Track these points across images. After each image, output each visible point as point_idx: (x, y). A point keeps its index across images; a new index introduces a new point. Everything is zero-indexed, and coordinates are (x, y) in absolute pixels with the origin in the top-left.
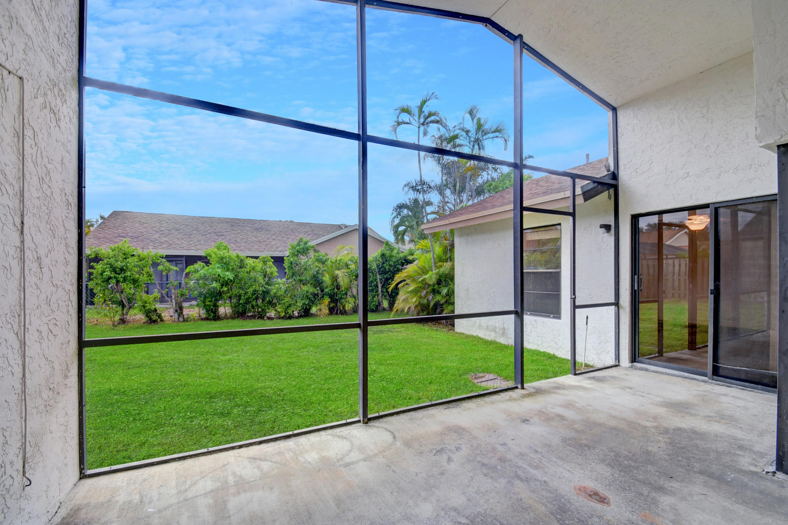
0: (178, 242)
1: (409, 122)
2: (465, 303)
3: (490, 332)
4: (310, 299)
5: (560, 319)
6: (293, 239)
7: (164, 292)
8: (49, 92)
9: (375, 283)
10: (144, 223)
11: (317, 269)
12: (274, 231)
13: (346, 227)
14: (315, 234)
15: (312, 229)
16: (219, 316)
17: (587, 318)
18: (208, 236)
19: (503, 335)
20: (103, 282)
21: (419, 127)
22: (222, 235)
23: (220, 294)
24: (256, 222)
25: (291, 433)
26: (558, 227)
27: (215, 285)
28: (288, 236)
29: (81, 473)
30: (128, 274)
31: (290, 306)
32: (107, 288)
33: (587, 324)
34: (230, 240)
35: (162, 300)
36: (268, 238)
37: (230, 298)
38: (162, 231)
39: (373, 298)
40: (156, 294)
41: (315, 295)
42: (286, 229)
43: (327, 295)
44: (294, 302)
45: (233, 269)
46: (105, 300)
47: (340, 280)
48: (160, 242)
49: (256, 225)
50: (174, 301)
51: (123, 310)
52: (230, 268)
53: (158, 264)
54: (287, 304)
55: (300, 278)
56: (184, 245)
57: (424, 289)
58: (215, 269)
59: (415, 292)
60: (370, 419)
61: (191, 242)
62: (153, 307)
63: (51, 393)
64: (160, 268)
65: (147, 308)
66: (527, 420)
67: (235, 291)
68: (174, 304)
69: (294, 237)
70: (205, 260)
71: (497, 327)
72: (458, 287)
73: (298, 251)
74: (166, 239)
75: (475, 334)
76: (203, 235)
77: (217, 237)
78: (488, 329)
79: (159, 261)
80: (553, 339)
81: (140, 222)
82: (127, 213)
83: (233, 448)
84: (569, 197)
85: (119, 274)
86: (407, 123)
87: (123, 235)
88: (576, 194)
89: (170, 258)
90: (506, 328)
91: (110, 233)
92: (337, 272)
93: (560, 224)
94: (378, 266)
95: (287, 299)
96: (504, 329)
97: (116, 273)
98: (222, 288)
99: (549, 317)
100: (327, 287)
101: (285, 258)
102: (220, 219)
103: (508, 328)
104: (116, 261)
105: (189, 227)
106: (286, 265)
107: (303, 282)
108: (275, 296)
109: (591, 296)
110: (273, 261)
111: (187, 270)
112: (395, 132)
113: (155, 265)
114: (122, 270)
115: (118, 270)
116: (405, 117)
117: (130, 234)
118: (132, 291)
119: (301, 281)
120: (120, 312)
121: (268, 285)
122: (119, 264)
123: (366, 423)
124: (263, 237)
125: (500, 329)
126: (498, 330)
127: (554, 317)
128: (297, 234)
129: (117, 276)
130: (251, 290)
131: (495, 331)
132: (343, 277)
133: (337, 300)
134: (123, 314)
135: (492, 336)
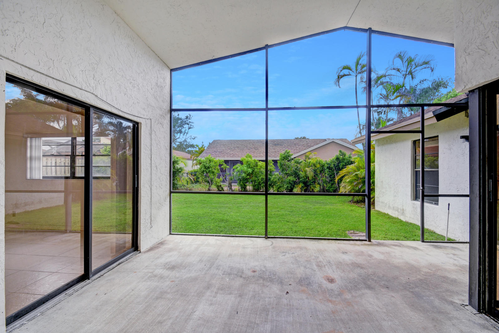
0: (237, 154)
1: (348, 74)
2: (381, 191)
3: (395, 211)
4: (291, 184)
5: (438, 205)
6: (294, 149)
7: (224, 178)
8: (160, 119)
9: (333, 176)
10: (225, 145)
11: (296, 167)
12: (285, 145)
13: (329, 139)
14: (309, 146)
15: (307, 143)
16: (246, 190)
17: (449, 205)
18: (251, 150)
19: (403, 214)
20: (202, 172)
21: (356, 76)
22: (257, 149)
23: (247, 179)
24: (276, 141)
25: (235, 235)
26: (436, 138)
27: (244, 175)
28: (292, 148)
29: (170, 233)
30: (210, 169)
31: (281, 187)
32: (203, 175)
33: (449, 210)
34: (261, 151)
35: (223, 181)
36: (281, 150)
37: (252, 181)
38: (231, 148)
39: (332, 185)
40: (221, 179)
41: (295, 183)
42: (291, 144)
43: (302, 182)
44: (282, 185)
45: (252, 167)
46: (202, 181)
47: (308, 173)
48: (230, 154)
49: (275, 143)
50: (228, 182)
51: (209, 185)
52: (251, 167)
53: (222, 165)
54: (278, 186)
55: (286, 172)
56: (240, 155)
57: (357, 180)
58: (244, 168)
59: (351, 182)
60: (269, 238)
61: (243, 153)
62: (219, 184)
63: (160, 205)
64: (222, 167)
65: (217, 185)
66: (346, 253)
67: (254, 178)
68: (228, 183)
69: (295, 148)
70: (241, 163)
71: (399, 208)
72: (377, 180)
73: (284, 158)
74: (233, 152)
75: (386, 213)
76: (248, 149)
77: (255, 150)
78: (394, 209)
79: (222, 164)
80: (433, 220)
81: (223, 144)
82: (218, 141)
83: (213, 236)
84: (420, 121)
85: (207, 169)
86: (348, 75)
87: (216, 151)
88: (425, 118)
89: (226, 162)
90: (404, 209)
91: (211, 150)
92: (307, 169)
93: (438, 136)
94: (334, 165)
95: (279, 184)
96: (403, 210)
97: (206, 169)
98: (247, 176)
99: (432, 203)
100: (301, 178)
101: (278, 161)
102: (258, 140)
103: (406, 210)
104: (207, 164)
105: (243, 146)
106: (279, 165)
107: (288, 175)
108: (272, 182)
109: (458, 189)
110: (273, 163)
111: (234, 168)
112: (339, 82)
113: (220, 165)
114: (209, 168)
115: (207, 167)
116: (346, 72)
117: (218, 151)
118: (213, 177)
119: (287, 174)
120: (208, 186)
121: (270, 176)
122: (207, 165)
123: (267, 238)
124: (278, 149)
125: (401, 210)
126: (399, 210)
127: (435, 203)
128: (297, 146)
129: (206, 170)
130: (260, 178)
131: (398, 211)
132: (310, 172)
133: (308, 186)
134: (209, 187)
135: (396, 214)
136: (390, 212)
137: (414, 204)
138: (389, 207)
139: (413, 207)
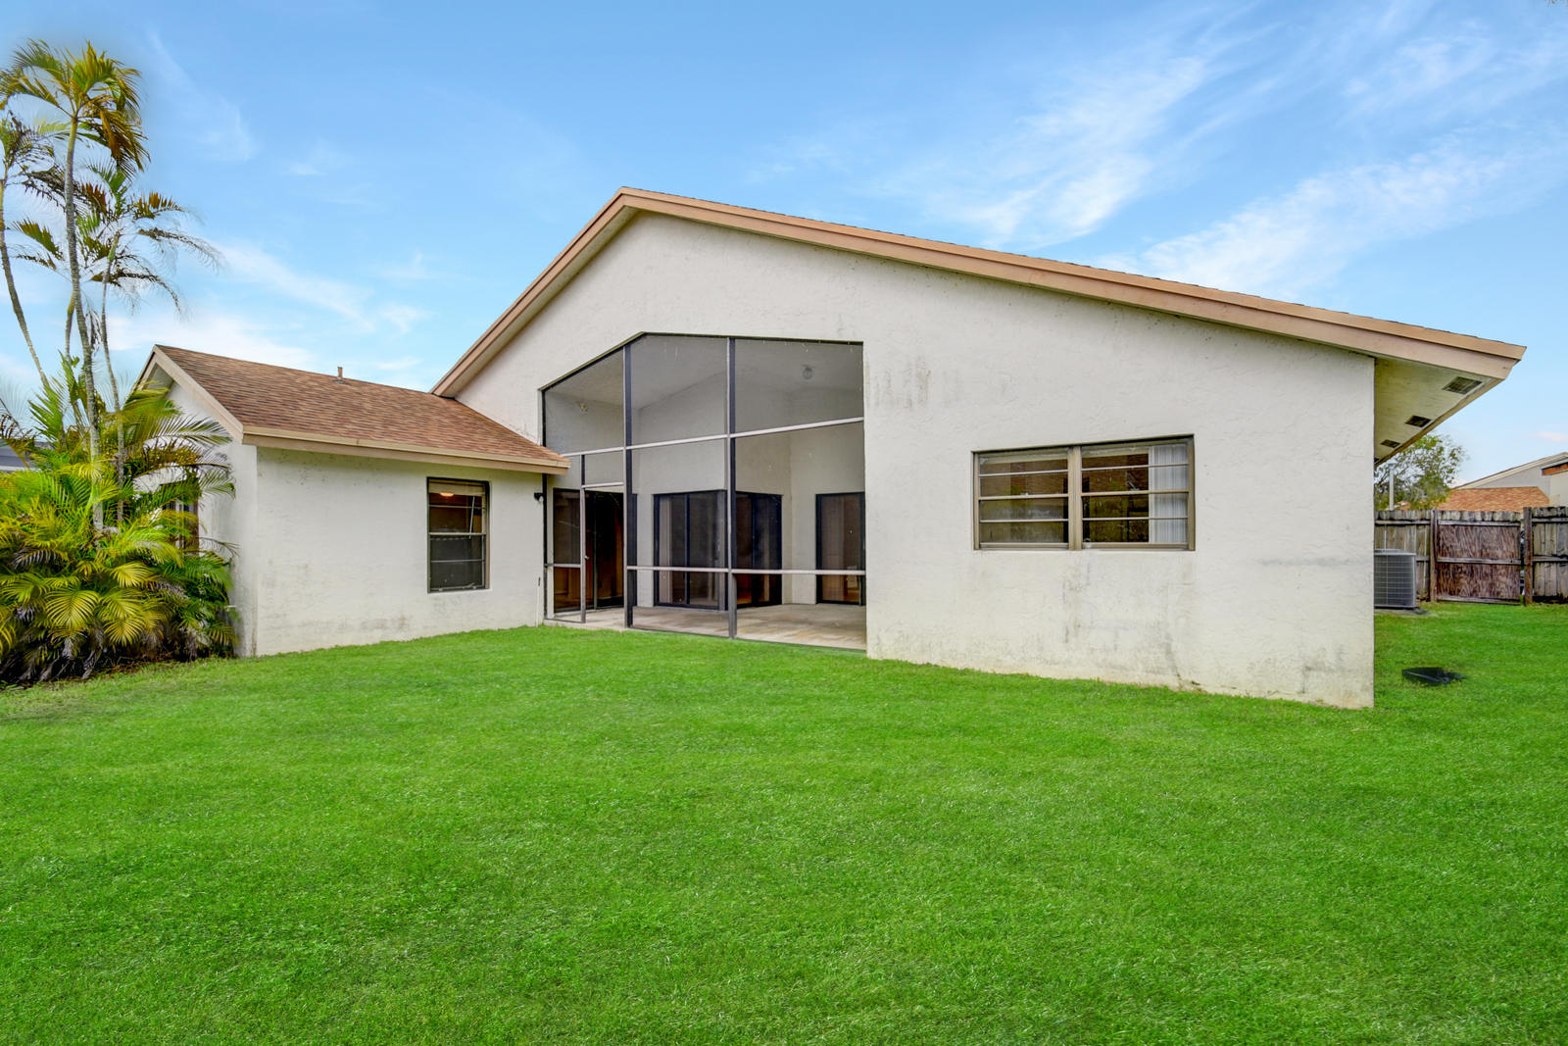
2: (296, 593)
3: (372, 631)
5: (489, 589)
19: (400, 628)
71: (388, 619)
75: (329, 645)
80: (483, 613)
90: (407, 616)
93: (484, 482)
96: (402, 619)
103: (412, 617)
125: (394, 621)
126: (388, 623)
135: (376, 637)
136: (347, 640)
137: (436, 599)
138: (343, 628)
139: (435, 605)
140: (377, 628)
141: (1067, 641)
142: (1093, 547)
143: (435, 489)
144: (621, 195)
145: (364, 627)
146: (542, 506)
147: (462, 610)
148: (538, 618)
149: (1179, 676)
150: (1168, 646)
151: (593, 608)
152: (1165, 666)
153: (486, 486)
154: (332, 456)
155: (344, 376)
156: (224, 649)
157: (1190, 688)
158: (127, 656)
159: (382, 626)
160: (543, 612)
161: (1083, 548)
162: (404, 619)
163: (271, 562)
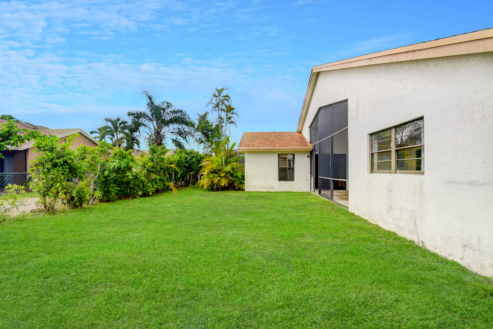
5: (294, 181)
19: (272, 189)
75: (257, 191)
80: (292, 187)
103: (274, 187)
125: (270, 187)
135: (266, 190)
136: (261, 190)
137: (280, 183)
138: (260, 187)
139: (280, 184)
140: (267, 188)
141: (388, 214)
142: (399, 173)
143: (280, 156)
144: (312, 70)
145: (264, 188)
146: (310, 159)
147: (286, 186)
148: (309, 190)
149: (418, 237)
150: (415, 221)
151: (328, 189)
152: (414, 231)
153: (294, 155)
154: (258, 151)
155: (275, 132)
156: (241, 189)
157: (421, 245)
158: (224, 189)
159: (268, 188)
160: (310, 189)
161: (396, 173)
162: (272, 187)
163: (247, 173)
